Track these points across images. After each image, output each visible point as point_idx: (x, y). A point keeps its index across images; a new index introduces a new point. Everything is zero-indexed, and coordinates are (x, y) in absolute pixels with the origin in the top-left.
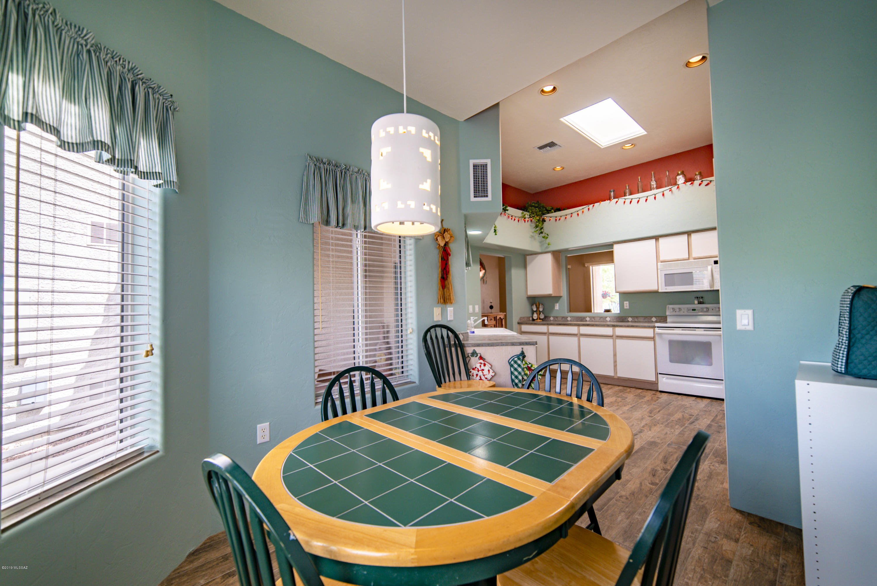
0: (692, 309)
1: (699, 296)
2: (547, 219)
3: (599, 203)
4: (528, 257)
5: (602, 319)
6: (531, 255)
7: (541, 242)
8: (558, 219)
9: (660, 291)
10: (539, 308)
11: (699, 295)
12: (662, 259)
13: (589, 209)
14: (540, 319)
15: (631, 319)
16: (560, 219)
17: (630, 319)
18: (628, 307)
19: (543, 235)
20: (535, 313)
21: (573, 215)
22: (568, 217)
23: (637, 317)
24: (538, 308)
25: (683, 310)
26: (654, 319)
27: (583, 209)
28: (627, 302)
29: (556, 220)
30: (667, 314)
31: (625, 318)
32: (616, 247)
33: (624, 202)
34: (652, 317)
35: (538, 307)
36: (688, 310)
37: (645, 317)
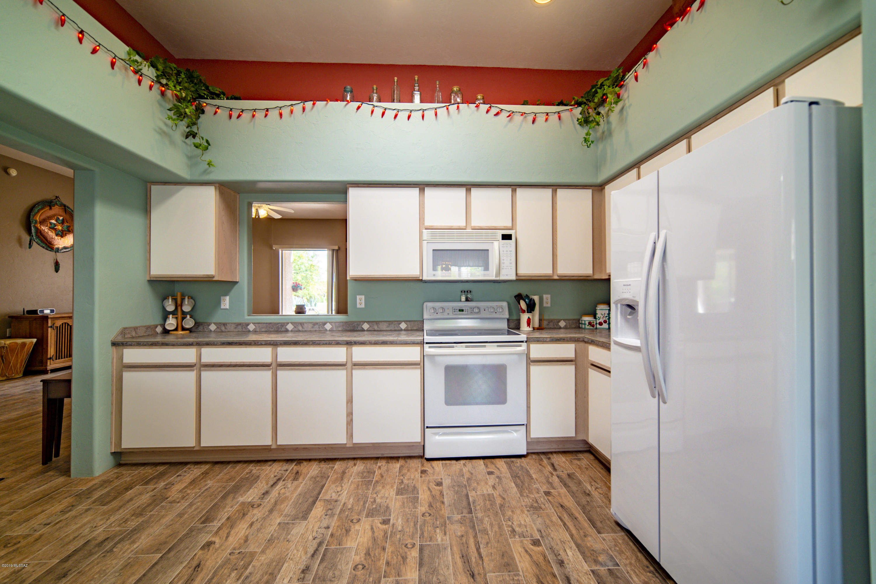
0: (458, 308)
1: (466, 290)
2: (209, 110)
3: (325, 102)
4: (154, 188)
5: (317, 326)
6: (165, 183)
7: (190, 158)
8: (235, 114)
9: (425, 278)
10: (181, 306)
11: (466, 287)
12: (427, 223)
13: (304, 109)
14: (183, 329)
15: (368, 326)
16: (239, 116)
17: (366, 326)
18: (363, 306)
19: (197, 140)
20: (171, 316)
21: (270, 113)
22: (260, 115)
23: (377, 323)
24: (178, 305)
25: (447, 311)
26: (403, 326)
27: (292, 105)
28: (363, 297)
29: (230, 116)
30: (425, 317)
31: (358, 325)
32: (352, 192)
33: (372, 112)
34: (400, 322)
35: (179, 302)
36: (454, 310)
37: (390, 322)
